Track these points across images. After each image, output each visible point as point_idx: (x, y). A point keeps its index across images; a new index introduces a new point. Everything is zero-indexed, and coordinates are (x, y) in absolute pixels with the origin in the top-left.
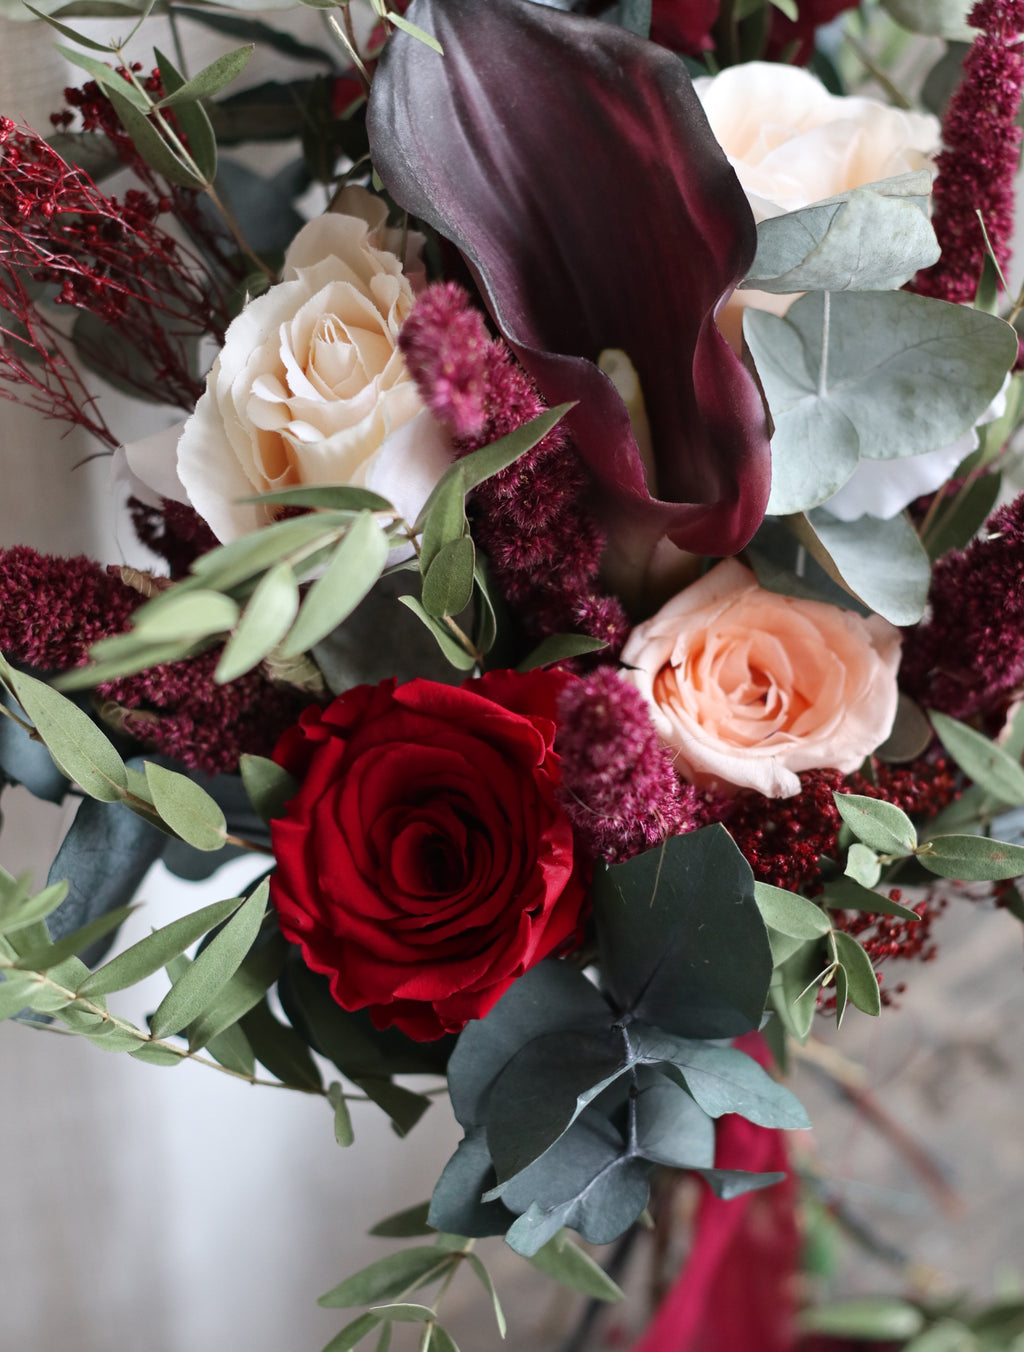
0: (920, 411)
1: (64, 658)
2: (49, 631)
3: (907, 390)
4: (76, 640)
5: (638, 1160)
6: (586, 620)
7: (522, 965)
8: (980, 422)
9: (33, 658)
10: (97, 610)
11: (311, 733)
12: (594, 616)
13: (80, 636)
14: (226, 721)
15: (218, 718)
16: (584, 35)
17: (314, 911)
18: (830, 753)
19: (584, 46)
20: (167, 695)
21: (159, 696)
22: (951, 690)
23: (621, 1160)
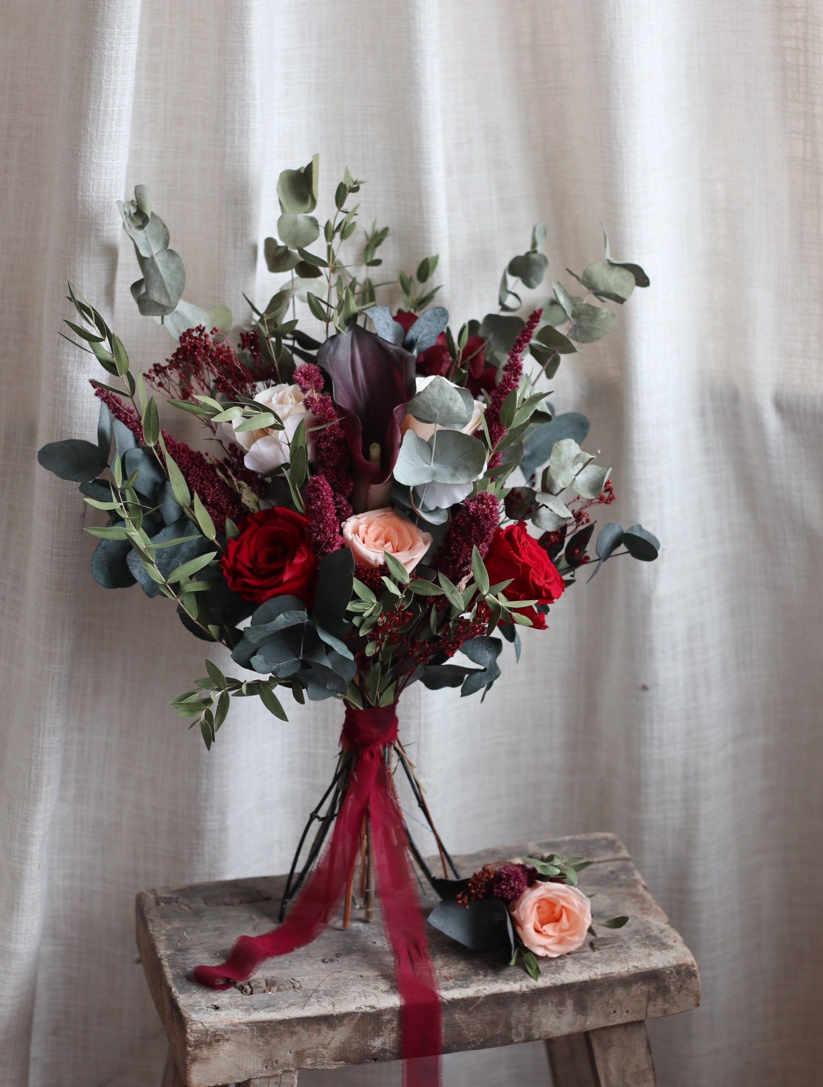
0: (457, 474)
2: (182, 466)
3: (456, 469)
5: (302, 661)
7: (282, 580)
8: (474, 480)
11: (248, 520)
17: (232, 563)
19: (391, 351)
20: (211, 501)
21: (209, 500)
22: (446, 565)
23: (296, 659)
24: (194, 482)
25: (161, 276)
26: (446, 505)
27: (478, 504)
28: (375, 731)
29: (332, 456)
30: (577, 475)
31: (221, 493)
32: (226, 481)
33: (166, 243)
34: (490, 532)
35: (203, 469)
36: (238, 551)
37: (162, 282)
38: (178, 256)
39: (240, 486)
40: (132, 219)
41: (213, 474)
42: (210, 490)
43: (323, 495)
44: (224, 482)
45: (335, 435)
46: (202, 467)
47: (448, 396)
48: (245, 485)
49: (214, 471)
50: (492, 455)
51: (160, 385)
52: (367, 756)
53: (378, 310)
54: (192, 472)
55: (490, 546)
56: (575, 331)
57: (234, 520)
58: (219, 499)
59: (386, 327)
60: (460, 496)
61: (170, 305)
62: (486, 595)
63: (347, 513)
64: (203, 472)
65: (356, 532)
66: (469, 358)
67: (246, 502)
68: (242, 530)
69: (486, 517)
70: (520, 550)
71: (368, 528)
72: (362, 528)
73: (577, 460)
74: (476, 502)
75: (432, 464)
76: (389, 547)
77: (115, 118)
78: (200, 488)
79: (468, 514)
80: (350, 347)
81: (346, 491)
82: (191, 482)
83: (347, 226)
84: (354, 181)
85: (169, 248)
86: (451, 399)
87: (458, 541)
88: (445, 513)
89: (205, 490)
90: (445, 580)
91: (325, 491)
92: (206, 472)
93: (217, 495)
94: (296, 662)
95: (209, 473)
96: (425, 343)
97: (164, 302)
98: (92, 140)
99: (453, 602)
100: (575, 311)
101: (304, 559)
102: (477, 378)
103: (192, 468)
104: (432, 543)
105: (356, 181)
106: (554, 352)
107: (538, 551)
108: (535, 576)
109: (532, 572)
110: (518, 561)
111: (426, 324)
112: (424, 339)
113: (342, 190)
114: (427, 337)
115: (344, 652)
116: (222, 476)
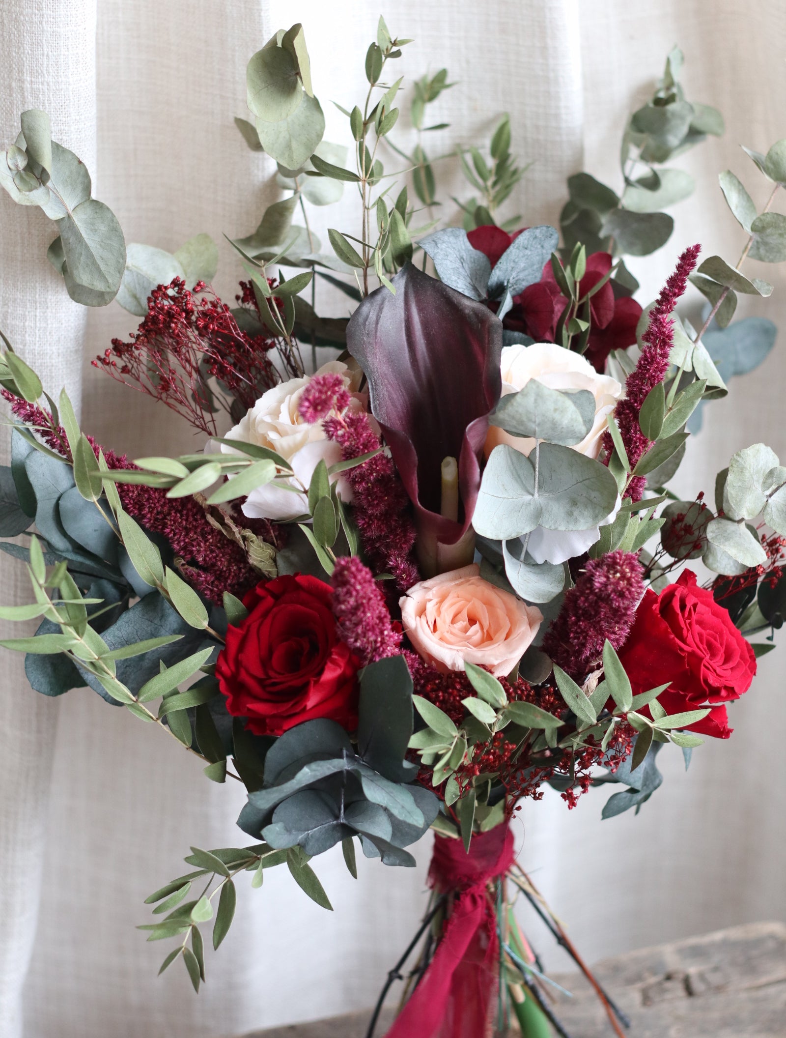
0: (576, 513)
1: (160, 527)
2: (155, 511)
3: (574, 503)
4: (166, 519)
5: (343, 825)
6: (392, 568)
7: (306, 706)
8: (602, 524)
9: (147, 523)
10: (180, 508)
11: (259, 591)
12: (397, 567)
13: (169, 518)
14: (229, 581)
15: (226, 579)
16: (469, 306)
17: (233, 668)
18: (483, 656)
19: (467, 311)
20: (204, 560)
21: (201, 559)
22: (565, 655)
23: (335, 822)
24: (174, 535)
25: (87, 246)
26: (559, 559)
27: (608, 571)
28: (479, 865)
29: (375, 502)
30: (770, 496)
31: (219, 548)
32: (223, 531)
34: (628, 612)
35: (187, 515)
36: (241, 648)
37: (90, 256)
38: (106, 208)
39: (245, 538)
40: (21, 178)
41: (203, 521)
42: (199, 545)
43: (357, 591)
44: (220, 532)
45: (377, 471)
46: (185, 512)
47: (550, 406)
48: (253, 537)
49: (204, 517)
50: (631, 479)
53: (446, 238)
54: (171, 520)
55: (631, 628)
56: (758, 248)
57: (234, 594)
58: (215, 558)
59: (457, 265)
60: (581, 548)
61: (108, 290)
62: (627, 713)
63: (409, 581)
64: (187, 520)
65: (422, 612)
66: (590, 294)
67: (255, 563)
68: (250, 607)
69: (621, 595)
71: (441, 602)
72: (431, 607)
73: (770, 481)
74: (605, 568)
75: (536, 495)
76: (477, 632)
78: (185, 543)
79: (592, 590)
80: (403, 304)
81: (404, 546)
82: (171, 535)
83: (386, 113)
84: (393, 40)
86: (556, 410)
87: (579, 627)
88: (561, 572)
89: (193, 546)
90: (564, 677)
91: (360, 584)
92: (191, 519)
93: (212, 551)
94: (334, 827)
95: (196, 520)
96: (523, 280)
99: (578, 713)
100: (757, 224)
101: (339, 672)
102: (604, 327)
103: (169, 514)
104: (541, 624)
105: (395, 41)
106: (727, 289)
107: (715, 614)
108: (708, 669)
109: (705, 666)
110: (682, 650)
111: (521, 254)
112: (521, 276)
113: (374, 56)
114: (526, 273)
115: (409, 812)
116: (216, 525)
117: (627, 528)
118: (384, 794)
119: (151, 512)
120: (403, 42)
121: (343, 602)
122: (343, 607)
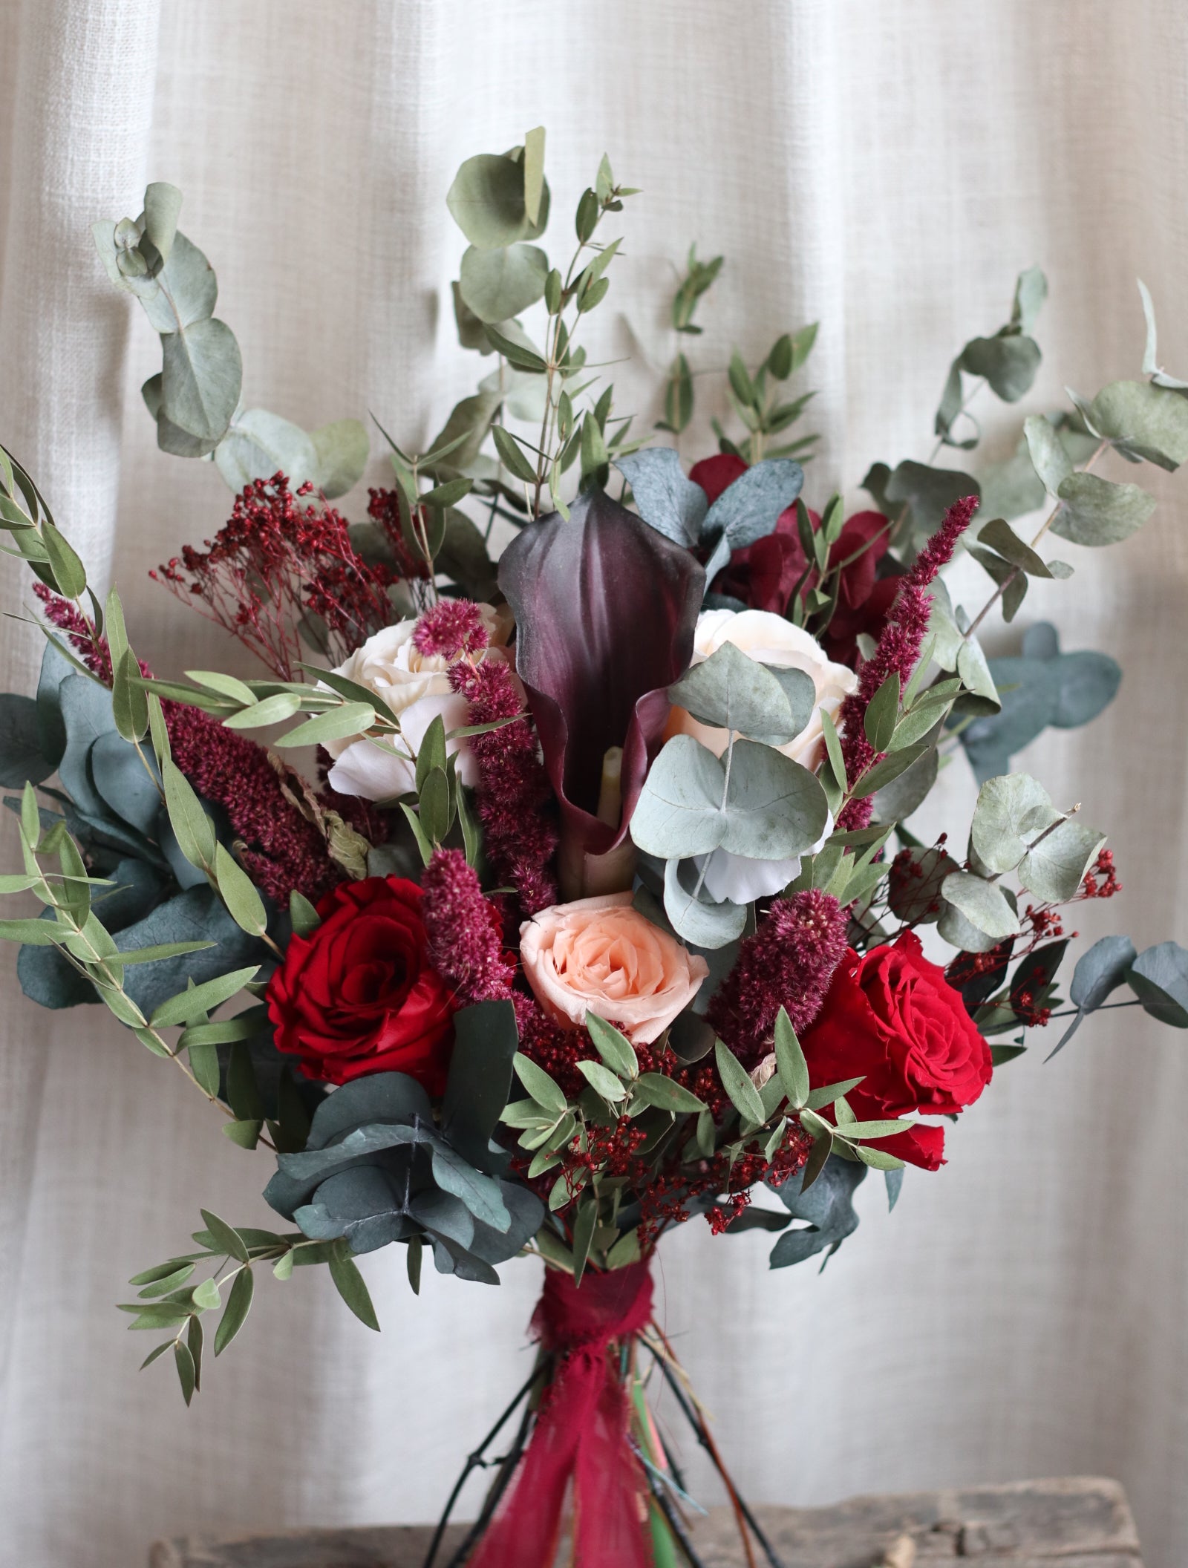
0: (770, 838)
1: (219, 794)
2: (215, 771)
3: (772, 824)
4: (228, 783)
5: (405, 1217)
6: (518, 879)
7: (376, 1047)
8: (804, 854)
9: (203, 785)
10: (248, 771)
11: (339, 894)
12: (523, 880)
13: (231, 782)
14: (302, 878)
15: (299, 874)
16: (667, 550)
17: (290, 990)
18: (619, 1010)
19: (664, 556)
20: (272, 845)
21: (267, 844)
22: (733, 1027)
23: (395, 1213)
24: (236, 806)
25: (191, 373)
26: (745, 896)
27: (798, 916)
29: (507, 786)
30: (1032, 846)
31: (293, 832)
32: (301, 809)
33: (211, 304)
34: (820, 975)
35: (256, 781)
36: (305, 967)
37: (194, 387)
38: (231, 333)
39: (328, 822)
40: (127, 258)
41: (276, 793)
42: (267, 824)
43: (454, 895)
44: (296, 810)
45: (513, 744)
46: (253, 777)
47: (750, 683)
48: (339, 821)
49: (278, 787)
51: (196, 589)
52: (578, 1365)
53: (651, 460)
54: (233, 786)
55: (824, 998)
56: (1068, 523)
57: (307, 896)
58: (286, 844)
59: (664, 496)
60: (775, 884)
62: (800, 1110)
63: (538, 901)
64: (254, 788)
65: (548, 945)
66: (842, 564)
67: (338, 857)
68: (325, 917)
69: (811, 948)
70: (891, 1009)
71: (576, 935)
72: (562, 939)
73: (1029, 822)
74: (795, 911)
75: (724, 809)
76: (619, 980)
77: (118, 37)
78: (249, 819)
79: (773, 938)
80: (581, 538)
81: (539, 853)
82: (232, 806)
83: (593, 282)
84: (614, 188)
85: (215, 315)
86: (756, 690)
87: (753, 988)
88: (741, 916)
89: (258, 824)
90: (728, 1057)
91: (459, 885)
92: (260, 787)
93: (284, 835)
94: (394, 1219)
95: (267, 790)
96: (750, 529)
97: (196, 429)
98: (69, 82)
99: (742, 1108)
100: (1066, 486)
101: (426, 1006)
102: (857, 607)
103: (233, 778)
104: (705, 981)
105: (617, 189)
106: (1017, 569)
107: (943, 996)
108: (918, 1063)
109: (912, 1056)
110: (882, 1032)
111: (751, 493)
112: (748, 523)
113: (589, 207)
114: (755, 519)
115: (491, 1211)
116: (292, 799)
117: (837, 868)
118: (462, 1183)
119: (210, 772)
120: (628, 192)
121: (434, 909)
122: (434, 915)
